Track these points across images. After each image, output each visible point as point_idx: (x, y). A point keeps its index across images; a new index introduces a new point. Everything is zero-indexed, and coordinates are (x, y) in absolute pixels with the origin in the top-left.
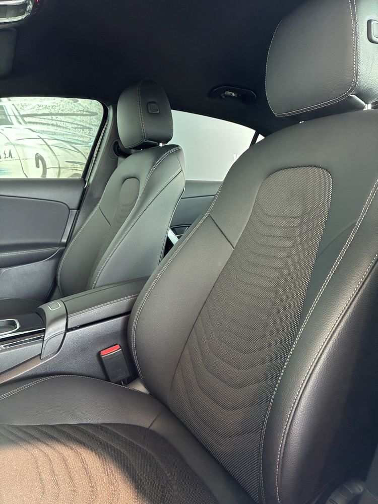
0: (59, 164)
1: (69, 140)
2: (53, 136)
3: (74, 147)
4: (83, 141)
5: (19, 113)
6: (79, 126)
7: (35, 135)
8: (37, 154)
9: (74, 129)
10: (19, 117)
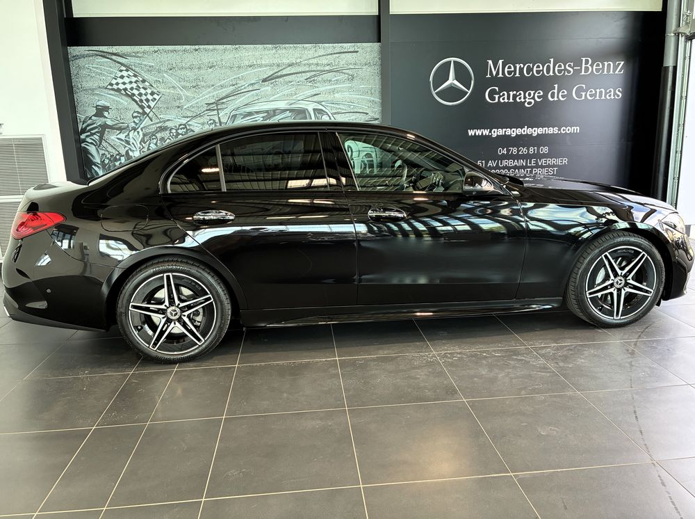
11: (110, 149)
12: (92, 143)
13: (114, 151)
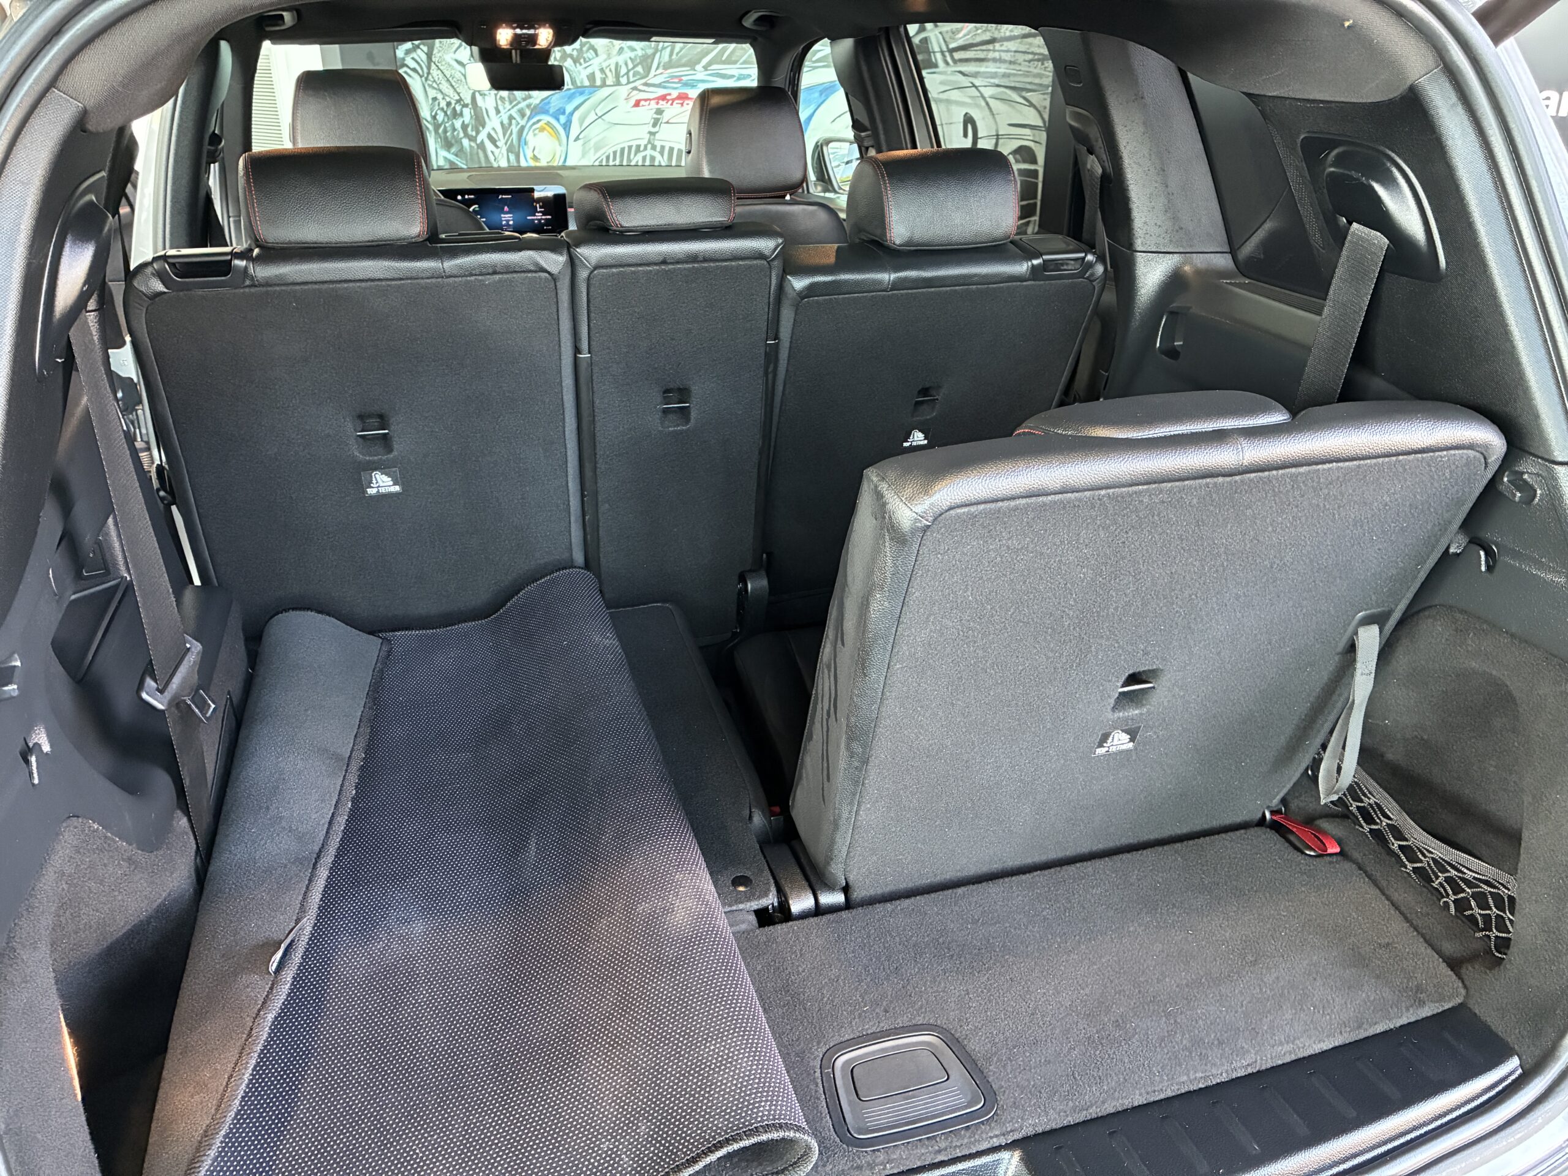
0: (997, 131)
1: (1017, 85)
2: (992, 81)
3: (1025, 98)
4: (1041, 85)
5: (947, 46)
6: (1036, 57)
7: (965, 81)
8: (966, 113)
9: (1027, 63)
10: (947, 54)
11: (445, 87)
12: (414, 70)
13: (450, 92)
